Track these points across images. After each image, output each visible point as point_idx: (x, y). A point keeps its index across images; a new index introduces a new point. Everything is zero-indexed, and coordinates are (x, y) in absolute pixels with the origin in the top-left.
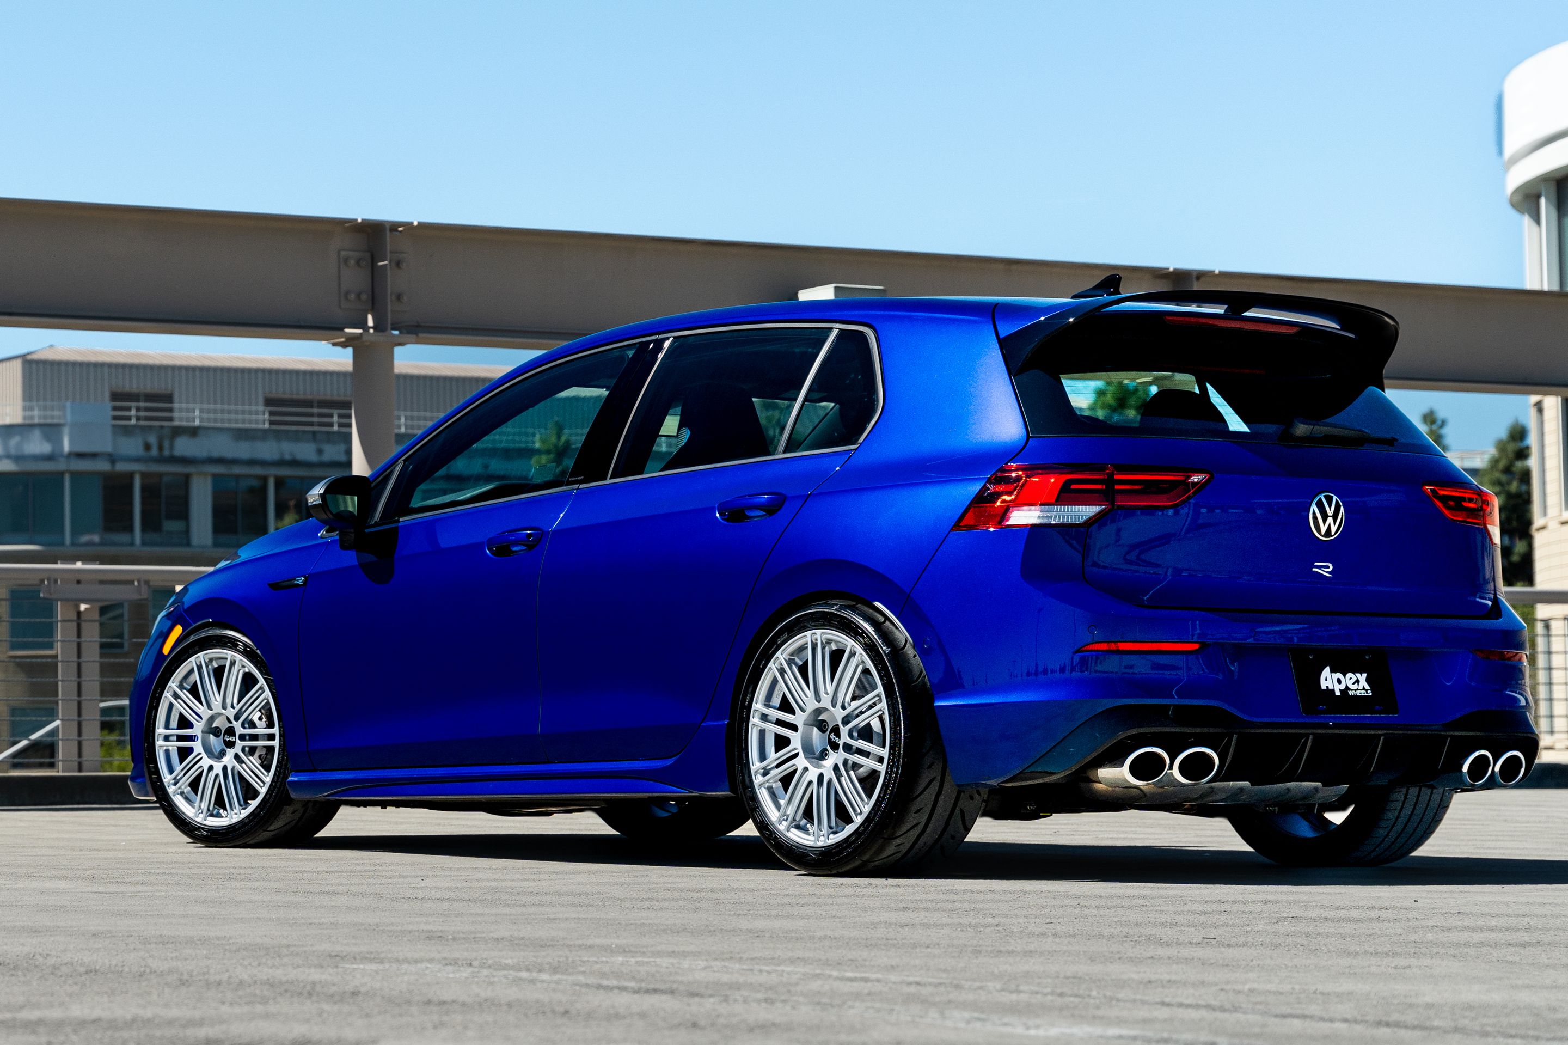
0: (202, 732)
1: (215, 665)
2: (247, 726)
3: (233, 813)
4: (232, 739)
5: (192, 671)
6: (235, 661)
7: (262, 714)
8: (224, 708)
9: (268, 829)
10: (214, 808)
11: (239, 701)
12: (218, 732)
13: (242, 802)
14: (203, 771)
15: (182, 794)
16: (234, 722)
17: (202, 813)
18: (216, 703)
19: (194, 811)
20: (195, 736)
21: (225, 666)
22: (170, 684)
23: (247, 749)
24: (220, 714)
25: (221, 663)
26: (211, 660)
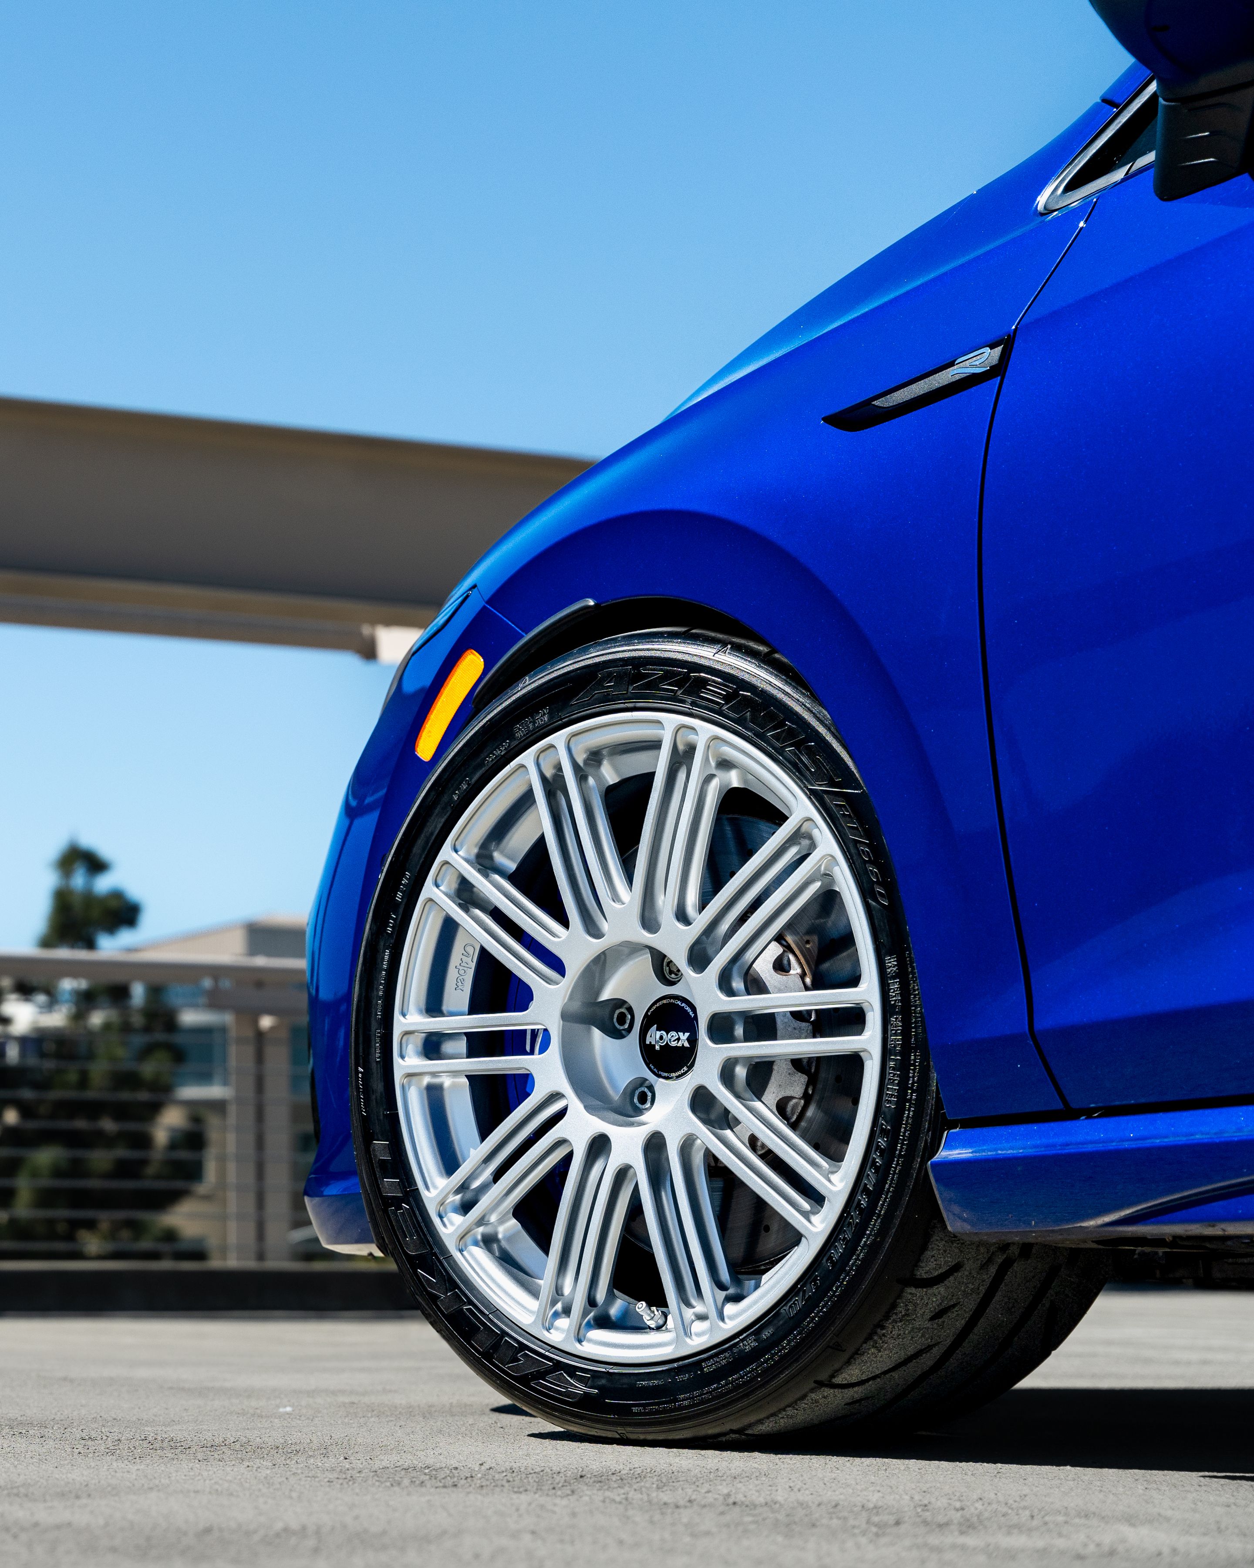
0: (565, 1016)
1: (610, 774)
2: (738, 984)
3: (689, 1313)
4: (679, 1039)
5: (526, 801)
6: (691, 749)
7: (788, 948)
8: (649, 922)
9: (838, 1380)
10: (610, 1297)
11: (703, 905)
12: (622, 1019)
13: (725, 1275)
14: (569, 1157)
15: (488, 1241)
16: (688, 972)
17: (567, 1311)
18: (617, 906)
19: (533, 1304)
20: (534, 1033)
21: (651, 776)
22: (446, 853)
23: (741, 1072)
24: (633, 949)
25: (635, 764)
26: (595, 757)
